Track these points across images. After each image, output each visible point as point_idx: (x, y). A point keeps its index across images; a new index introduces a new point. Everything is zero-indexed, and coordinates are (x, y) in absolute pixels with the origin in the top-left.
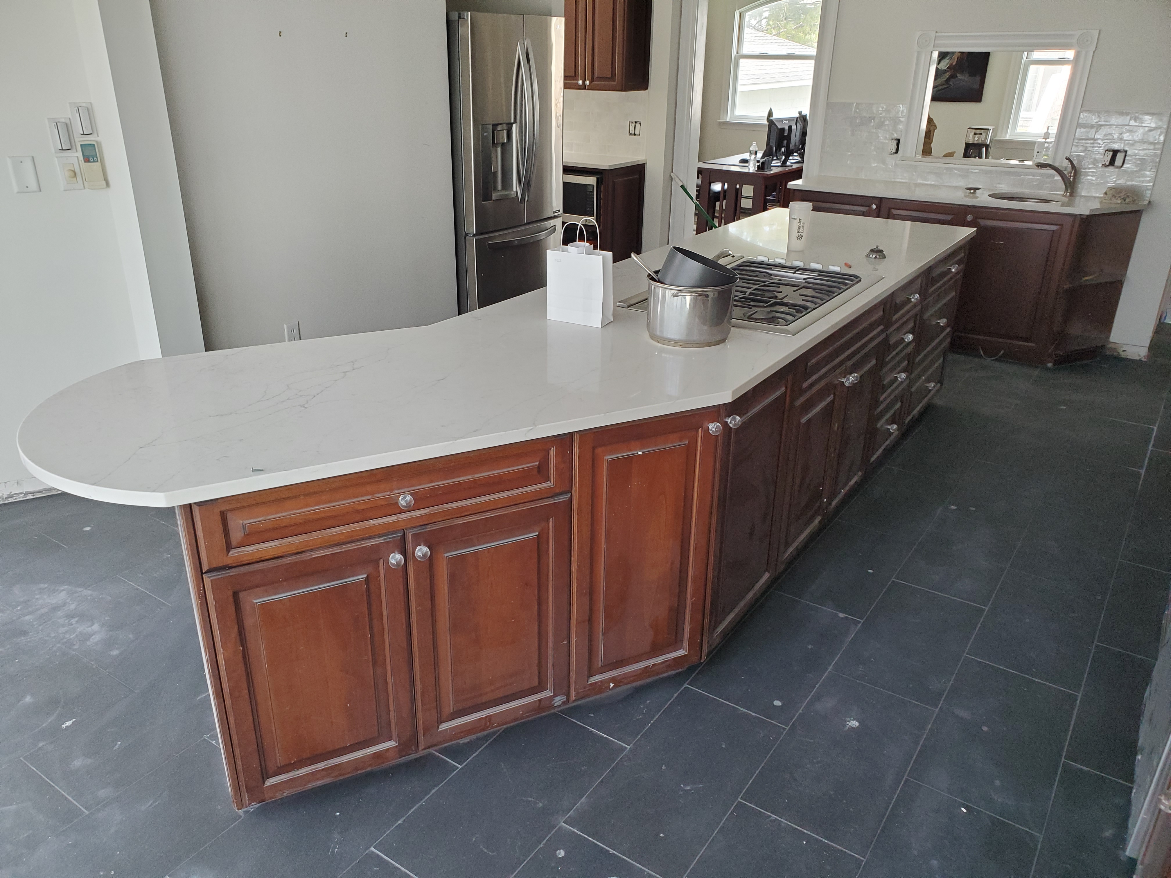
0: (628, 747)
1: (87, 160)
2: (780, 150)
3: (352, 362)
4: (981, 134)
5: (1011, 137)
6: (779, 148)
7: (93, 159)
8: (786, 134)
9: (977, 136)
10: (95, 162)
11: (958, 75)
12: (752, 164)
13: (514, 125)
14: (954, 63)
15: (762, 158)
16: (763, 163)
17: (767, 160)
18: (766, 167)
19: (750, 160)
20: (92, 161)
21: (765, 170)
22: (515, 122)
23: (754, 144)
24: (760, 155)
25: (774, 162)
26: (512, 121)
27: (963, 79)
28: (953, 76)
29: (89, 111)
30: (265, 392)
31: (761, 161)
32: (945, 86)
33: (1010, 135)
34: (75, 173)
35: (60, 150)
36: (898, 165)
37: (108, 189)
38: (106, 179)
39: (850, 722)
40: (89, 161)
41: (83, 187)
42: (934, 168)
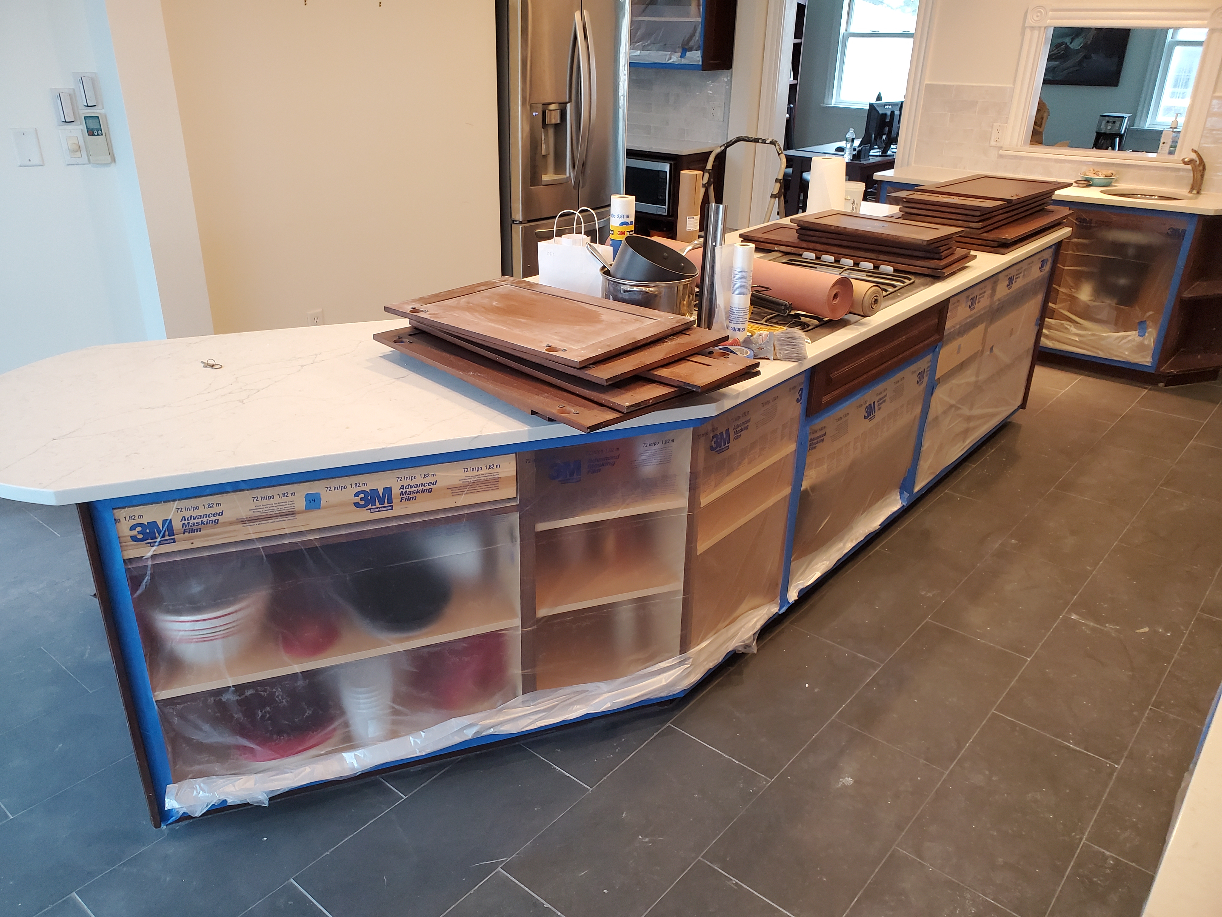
0: (591, 789)
1: (91, 133)
2: (881, 137)
3: (316, 355)
4: (1114, 122)
5: (1151, 126)
6: (879, 134)
7: (98, 132)
8: (888, 120)
9: (1110, 124)
10: (99, 135)
11: (1092, 55)
12: (848, 152)
13: (569, 105)
14: (1089, 42)
15: (859, 147)
16: (859, 152)
17: (864, 148)
18: (862, 155)
19: (846, 148)
20: (96, 134)
21: (861, 160)
22: (570, 101)
23: (852, 130)
24: (857, 143)
25: (872, 151)
26: (567, 100)
27: (1099, 60)
28: (1087, 57)
29: (94, 81)
30: (210, 384)
31: (858, 149)
32: (1076, 68)
33: (1150, 124)
34: (79, 147)
35: (63, 122)
36: (1001, 156)
37: (113, 164)
38: (111, 153)
39: (844, 778)
40: (93, 135)
41: (87, 162)
42: (1042, 159)
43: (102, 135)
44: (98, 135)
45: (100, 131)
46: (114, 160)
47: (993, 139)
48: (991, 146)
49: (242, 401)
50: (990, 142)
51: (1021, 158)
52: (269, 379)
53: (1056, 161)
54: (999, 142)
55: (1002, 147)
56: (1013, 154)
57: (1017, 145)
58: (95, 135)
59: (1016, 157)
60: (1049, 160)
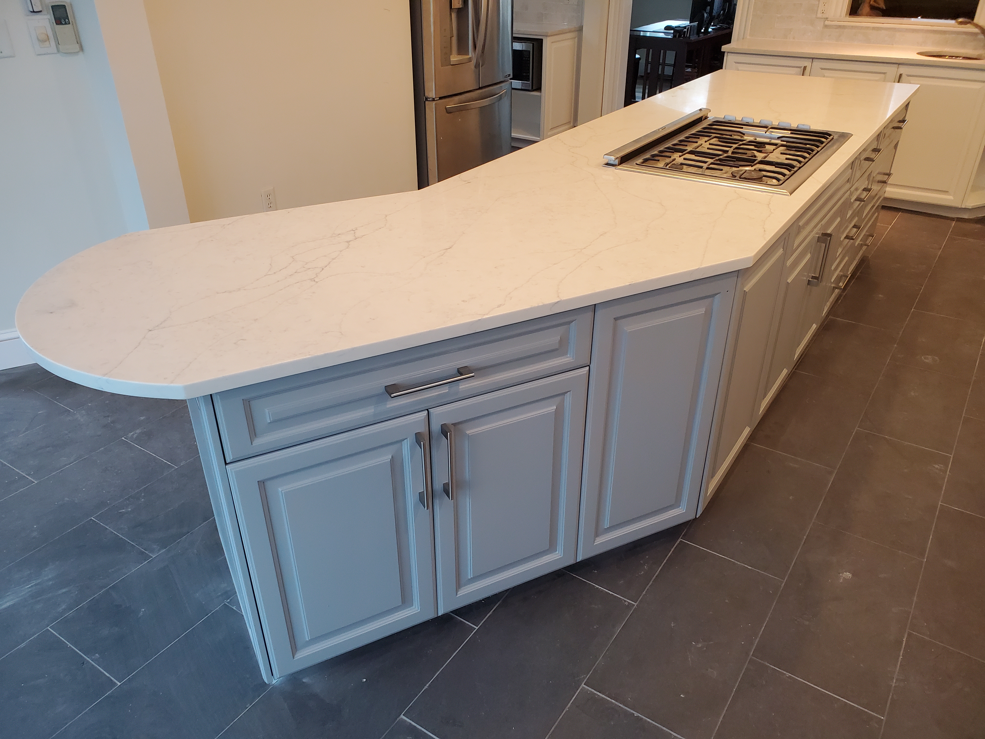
0: (635, 604)
1: (58, 22)
3: (354, 230)
7: (65, 21)
30: (271, 265)
34: (48, 36)
35: (31, 12)
36: (826, 26)
37: (81, 53)
38: (79, 42)
39: (843, 573)
40: (61, 24)
41: (56, 51)
42: (862, 28)
43: (69, 23)
44: (66, 24)
45: (67, 20)
46: (82, 49)
47: (820, 11)
48: (817, 18)
49: (313, 280)
50: (816, 15)
51: (844, 27)
52: (325, 256)
53: (874, 28)
54: (824, 14)
55: (827, 18)
56: (837, 24)
57: (840, 16)
58: (63, 24)
59: (840, 27)
60: (868, 28)
